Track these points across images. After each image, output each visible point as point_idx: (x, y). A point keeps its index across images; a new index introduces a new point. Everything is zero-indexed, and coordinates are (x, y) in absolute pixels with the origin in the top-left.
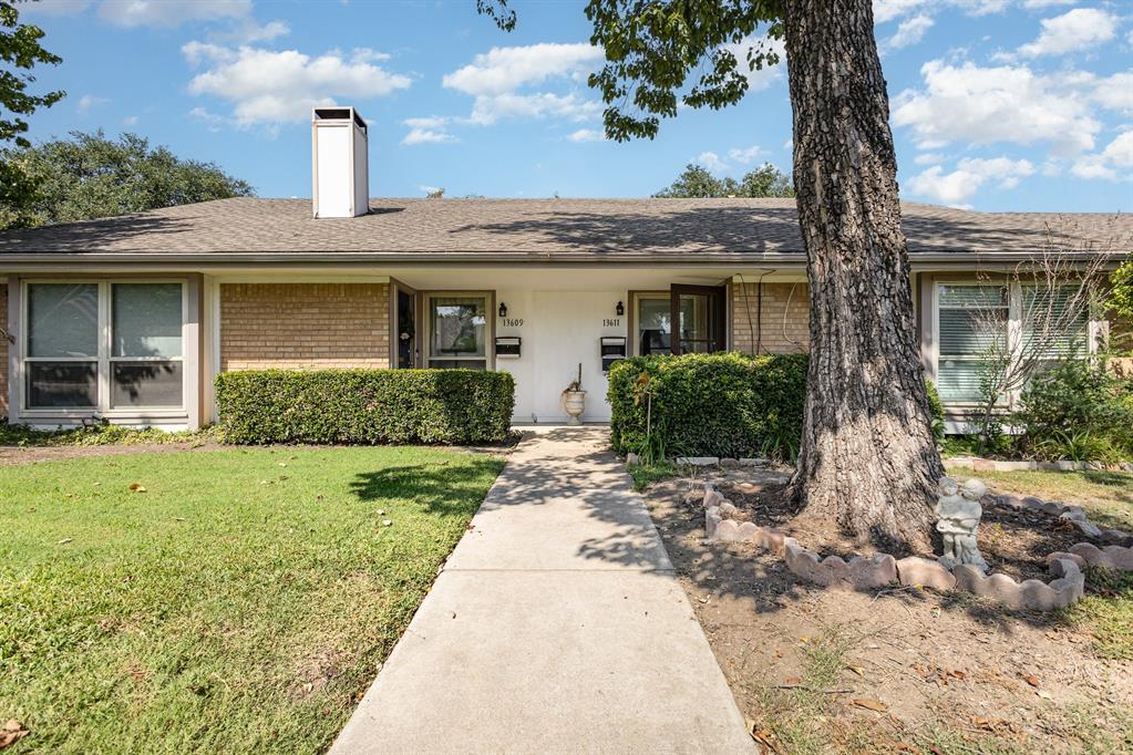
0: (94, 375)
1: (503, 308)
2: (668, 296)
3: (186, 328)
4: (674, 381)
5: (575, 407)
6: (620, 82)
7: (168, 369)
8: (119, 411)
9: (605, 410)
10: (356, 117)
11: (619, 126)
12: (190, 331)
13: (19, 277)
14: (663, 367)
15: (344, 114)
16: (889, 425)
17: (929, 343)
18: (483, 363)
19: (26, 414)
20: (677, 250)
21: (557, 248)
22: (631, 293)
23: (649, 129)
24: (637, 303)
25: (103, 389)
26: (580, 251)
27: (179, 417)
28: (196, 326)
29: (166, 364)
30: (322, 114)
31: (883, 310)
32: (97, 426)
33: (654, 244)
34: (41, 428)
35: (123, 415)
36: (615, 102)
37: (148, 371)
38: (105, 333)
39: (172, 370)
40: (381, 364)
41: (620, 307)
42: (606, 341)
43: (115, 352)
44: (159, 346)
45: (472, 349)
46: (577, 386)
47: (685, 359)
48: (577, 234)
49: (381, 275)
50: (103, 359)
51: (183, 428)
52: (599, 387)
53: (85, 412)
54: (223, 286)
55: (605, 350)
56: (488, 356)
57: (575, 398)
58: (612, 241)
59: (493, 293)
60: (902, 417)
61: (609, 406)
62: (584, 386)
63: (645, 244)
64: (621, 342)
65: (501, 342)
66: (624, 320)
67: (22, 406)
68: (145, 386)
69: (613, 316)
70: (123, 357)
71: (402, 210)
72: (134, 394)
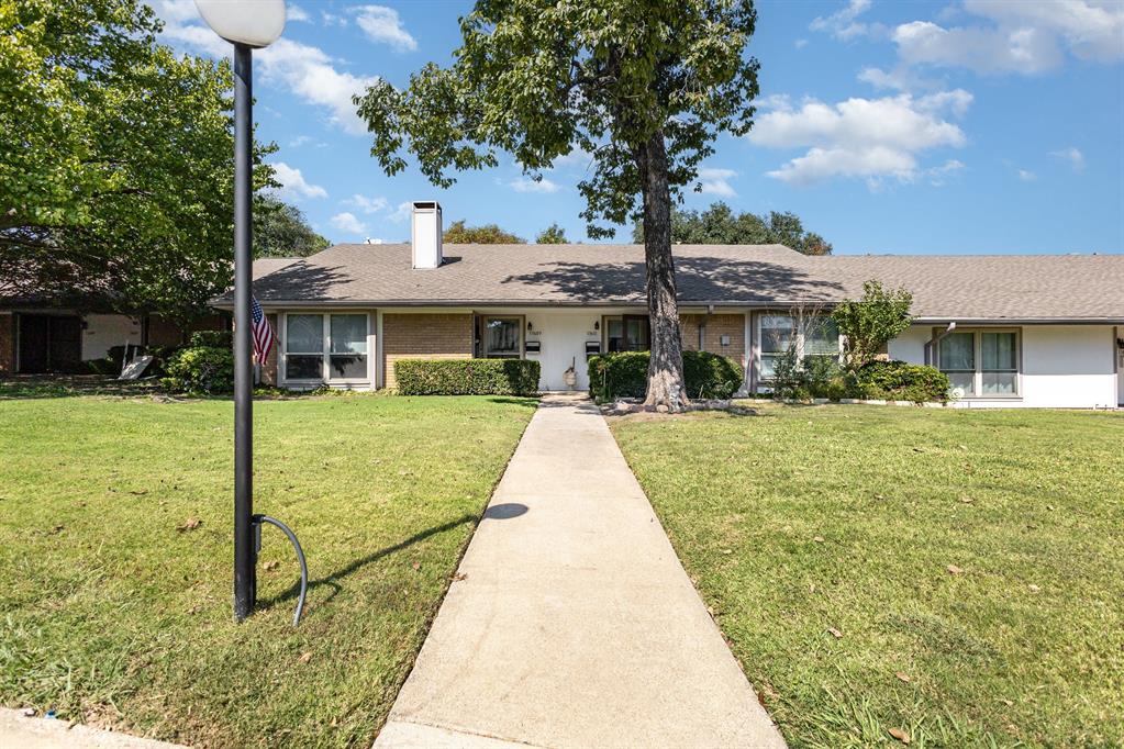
0: (322, 362)
1: (530, 325)
2: (621, 319)
3: (368, 337)
4: (617, 364)
5: (571, 382)
6: (595, 213)
7: (360, 360)
8: (334, 381)
9: (586, 380)
10: (439, 207)
11: (595, 233)
12: (371, 339)
13: (283, 311)
14: (613, 357)
15: (430, 205)
16: (666, 373)
17: (756, 346)
18: (518, 357)
19: (287, 382)
20: (624, 298)
21: (563, 297)
22: (603, 317)
23: (611, 233)
24: (606, 323)
25: (326, 369)
26: (574, 299)
27: (366, 384)
28: (374, 336)
29: (359, 356)
30: (418, 206)
31: (667, 339)
32: (325, 389)
33: (614, 293)
34: (294, 389)
35: (337, 383)
36: (593, 221)
37: (349, 360)
38: (328, 340)
39: (362, 359)
40: (468, 357)
41: (597, 324)
42: (589, 344)
43: (332, 351)
44: (355, 347)
45: (512, 348)
46: (572, 369)
47: (624, 354)
48: (573, 285)
49: (469, 311)
50: (326, 355)
51: (368, 390)
52: (583, 368)
53: (317, 381)
54: (384, 315)
55: (589, 349)
56: (521, 353)
57: (571, 376)
58: (592, 291)
59: (524, 316)
60: (671, 372)
61: (588, 377)
62: (576, 370)
63: (609, 293)
64: (597, 344)
65: (529, 345)
66: (599, 332)
67: (284, 378)
68: (348, 367)
69: (593, 330)
70: (335, 353)
71: (459, 259)
72: (342, 372)
